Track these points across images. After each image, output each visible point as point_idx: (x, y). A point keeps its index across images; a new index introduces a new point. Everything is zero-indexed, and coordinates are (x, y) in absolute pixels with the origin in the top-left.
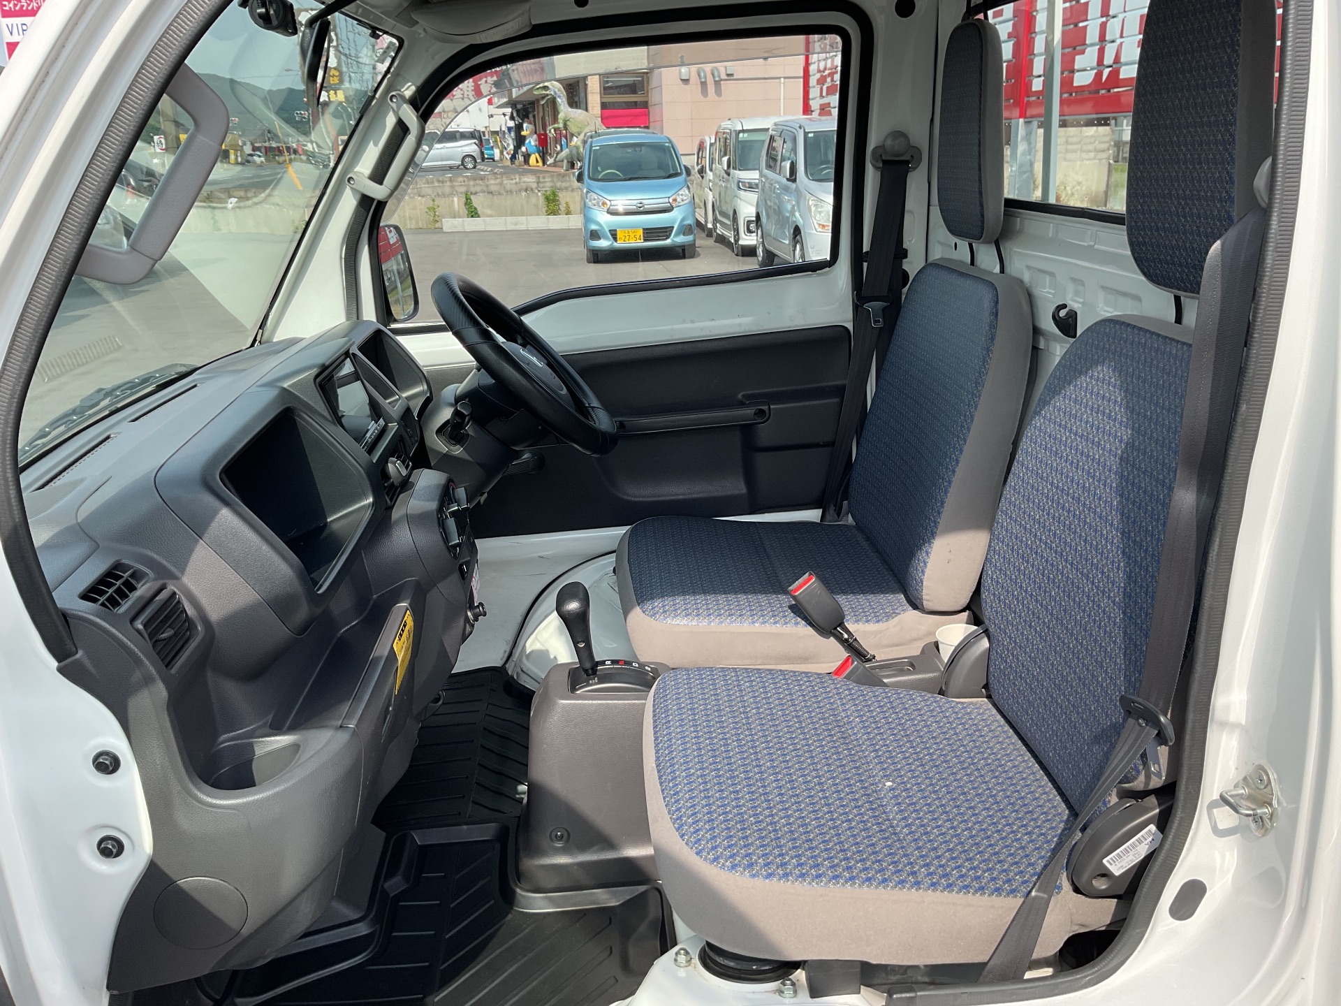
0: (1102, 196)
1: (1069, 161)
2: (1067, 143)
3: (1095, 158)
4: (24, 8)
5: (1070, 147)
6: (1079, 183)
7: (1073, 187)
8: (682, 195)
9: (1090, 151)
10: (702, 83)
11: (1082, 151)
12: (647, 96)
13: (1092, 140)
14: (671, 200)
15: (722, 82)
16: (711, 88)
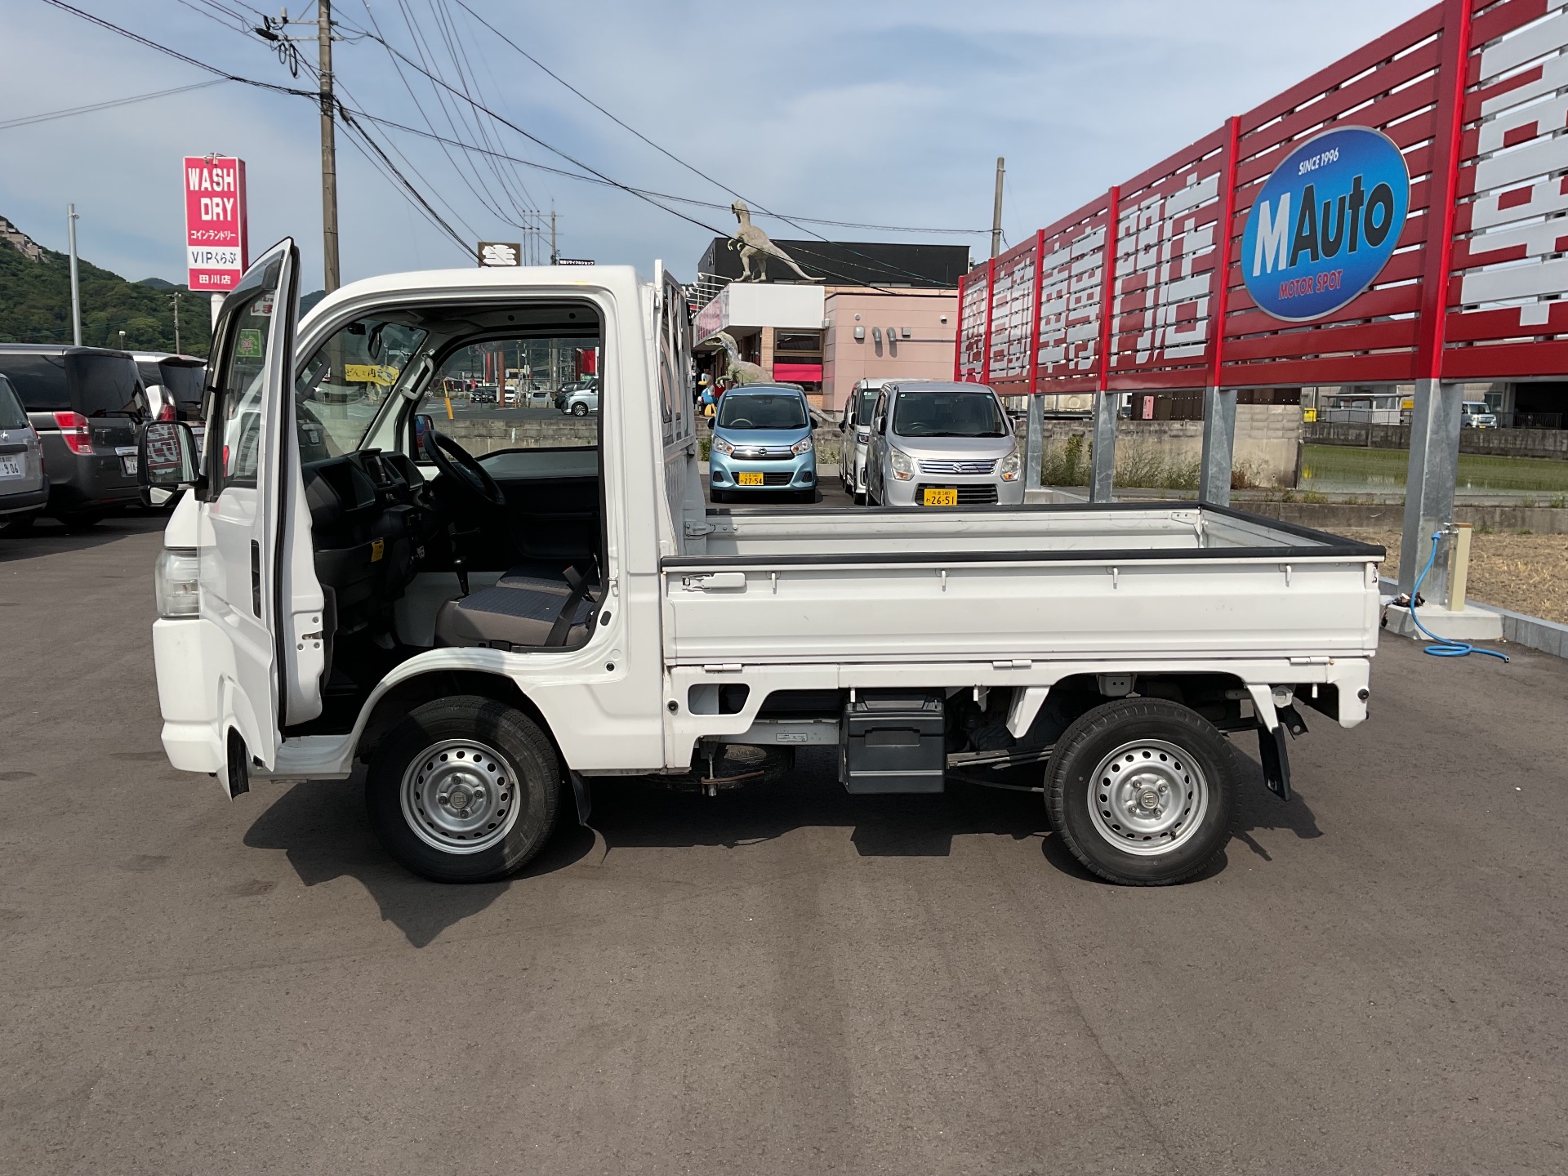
0: (1291, 476)
1: (1255, 438)
2: (1252, 419)
3: (1283, 437)
4: (211, 238)
5: (1255, 424)
6: (1267, 462)
7: (1260, 466)
8: (805, 444)
9: (1278, 430)
10: (876, 342)
11: (1269, 429)
12: (822, 352)
13: (1280, 418)
14: (792, 448)
15: (897, 343)
16: (886, 347)
